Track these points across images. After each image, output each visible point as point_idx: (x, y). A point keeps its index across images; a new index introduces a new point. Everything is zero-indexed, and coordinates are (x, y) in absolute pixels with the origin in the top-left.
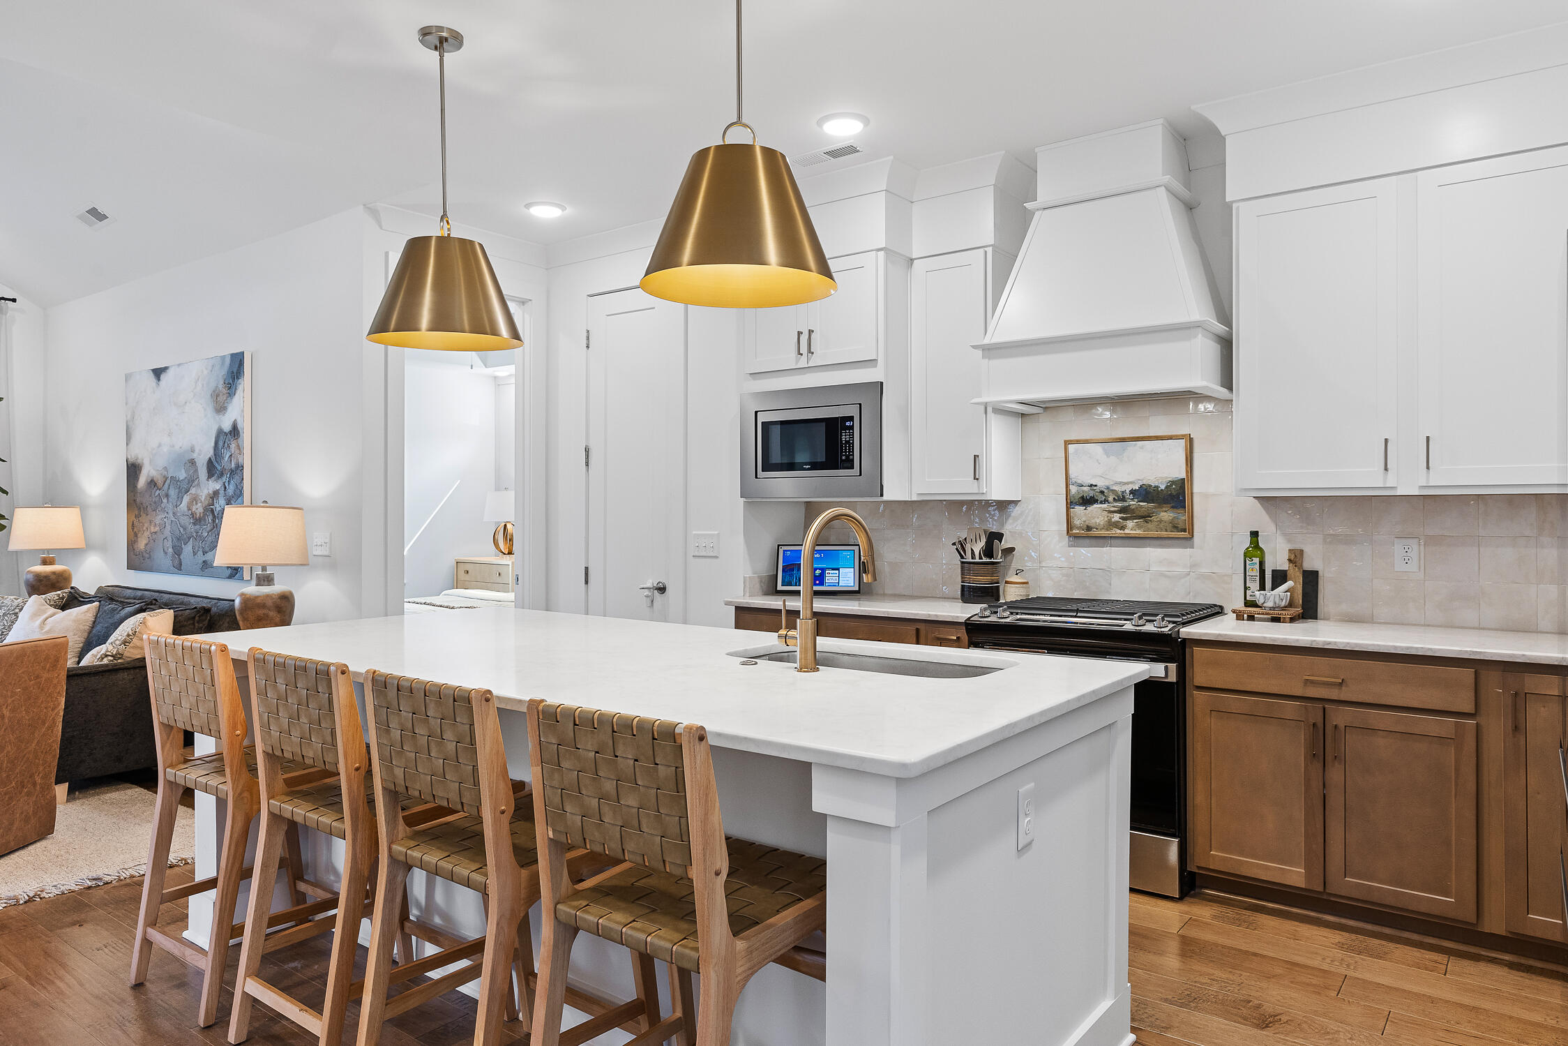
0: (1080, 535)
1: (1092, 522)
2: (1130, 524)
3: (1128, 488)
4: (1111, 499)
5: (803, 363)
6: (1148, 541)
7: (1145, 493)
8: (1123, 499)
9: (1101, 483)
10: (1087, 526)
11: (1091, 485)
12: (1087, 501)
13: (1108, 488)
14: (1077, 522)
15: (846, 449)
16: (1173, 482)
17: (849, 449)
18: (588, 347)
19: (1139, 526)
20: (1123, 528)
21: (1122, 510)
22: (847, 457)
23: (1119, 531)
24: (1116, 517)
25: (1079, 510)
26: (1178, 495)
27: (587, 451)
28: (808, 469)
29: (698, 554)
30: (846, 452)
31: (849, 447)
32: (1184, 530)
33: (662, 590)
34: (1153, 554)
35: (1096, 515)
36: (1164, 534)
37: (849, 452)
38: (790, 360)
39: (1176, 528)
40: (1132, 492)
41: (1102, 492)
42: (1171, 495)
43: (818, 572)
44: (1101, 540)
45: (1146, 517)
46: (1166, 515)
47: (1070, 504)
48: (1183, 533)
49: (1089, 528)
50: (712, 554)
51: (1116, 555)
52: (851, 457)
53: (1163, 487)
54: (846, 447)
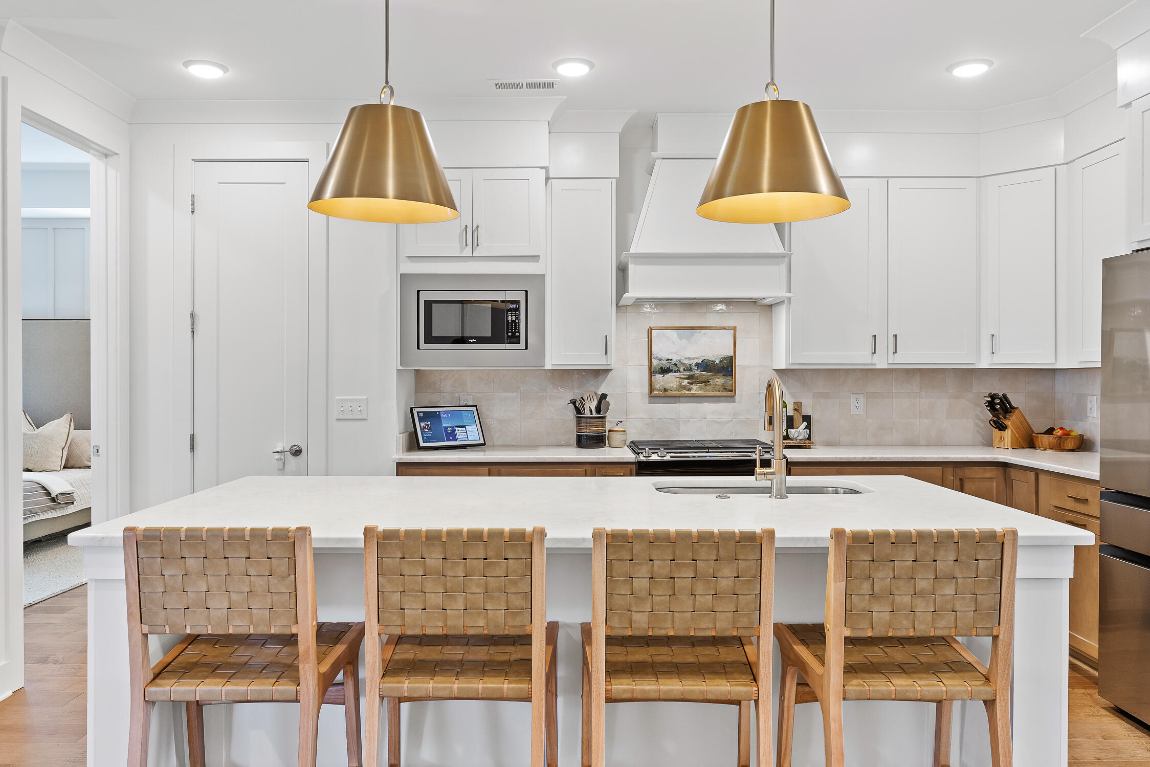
0: (656, 395)
1: (668, 386)
2: (695, 387)
3: (694, 362)
4: (682, 369)
5: (468, 252)
6: (705, 399)
7: (706, 366)
8: (690, 370)
9: (675, 358)
10: (665, 389)
11: (668, 360)
12: (664, 371)
13: (680, 362)
14: (657, 386)
15: (512, 327)
16: (725, 358)
17: (515, 327)
18: (193, 212)
19: (701, 388)
20: (689, 390)
21: (689, 377)
22: (513, 334)
23: (687, 392)
24: (685, 382)
25: (659, 377)
26: (728, 367)
27: (193, 316)
28: (473, 343)
29: (342, 417)
30: (512, 329)
31: (515, 325)
32: (731, 391)
33: (297, 452)
34: (708, 408)
35: (671, 381)
36: (718, 394)
37: (515, 329)
38: (454, 249)
39: (725, 389)
40: (697, 365)
41: (676, 365)
42: (723, 367)
43: (449, 430)
44: (676, 398)
45: (705, 382)
46: (719, 380)
47: (652, 372)
48: (729, 392)
49: (665, 390)
50: (359, 417)
51: (684, 408)
52: (517, 334)
53: (718, 361)
54: (512, 325)
